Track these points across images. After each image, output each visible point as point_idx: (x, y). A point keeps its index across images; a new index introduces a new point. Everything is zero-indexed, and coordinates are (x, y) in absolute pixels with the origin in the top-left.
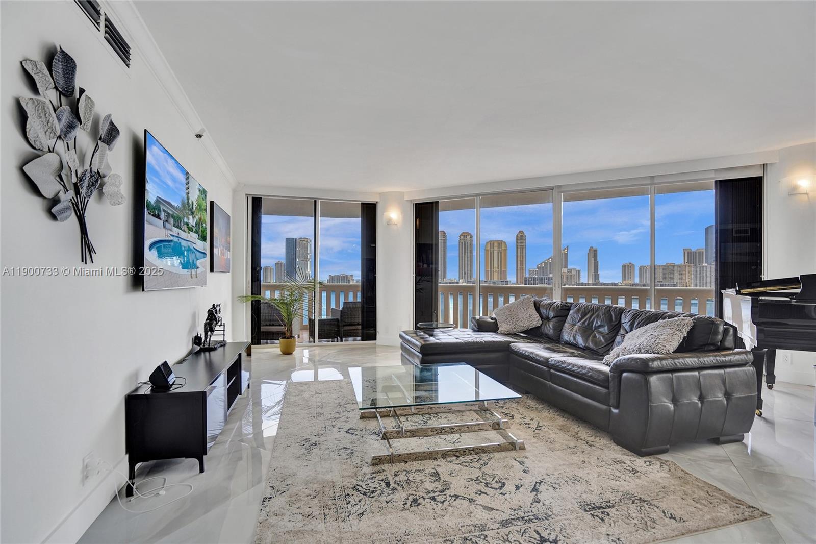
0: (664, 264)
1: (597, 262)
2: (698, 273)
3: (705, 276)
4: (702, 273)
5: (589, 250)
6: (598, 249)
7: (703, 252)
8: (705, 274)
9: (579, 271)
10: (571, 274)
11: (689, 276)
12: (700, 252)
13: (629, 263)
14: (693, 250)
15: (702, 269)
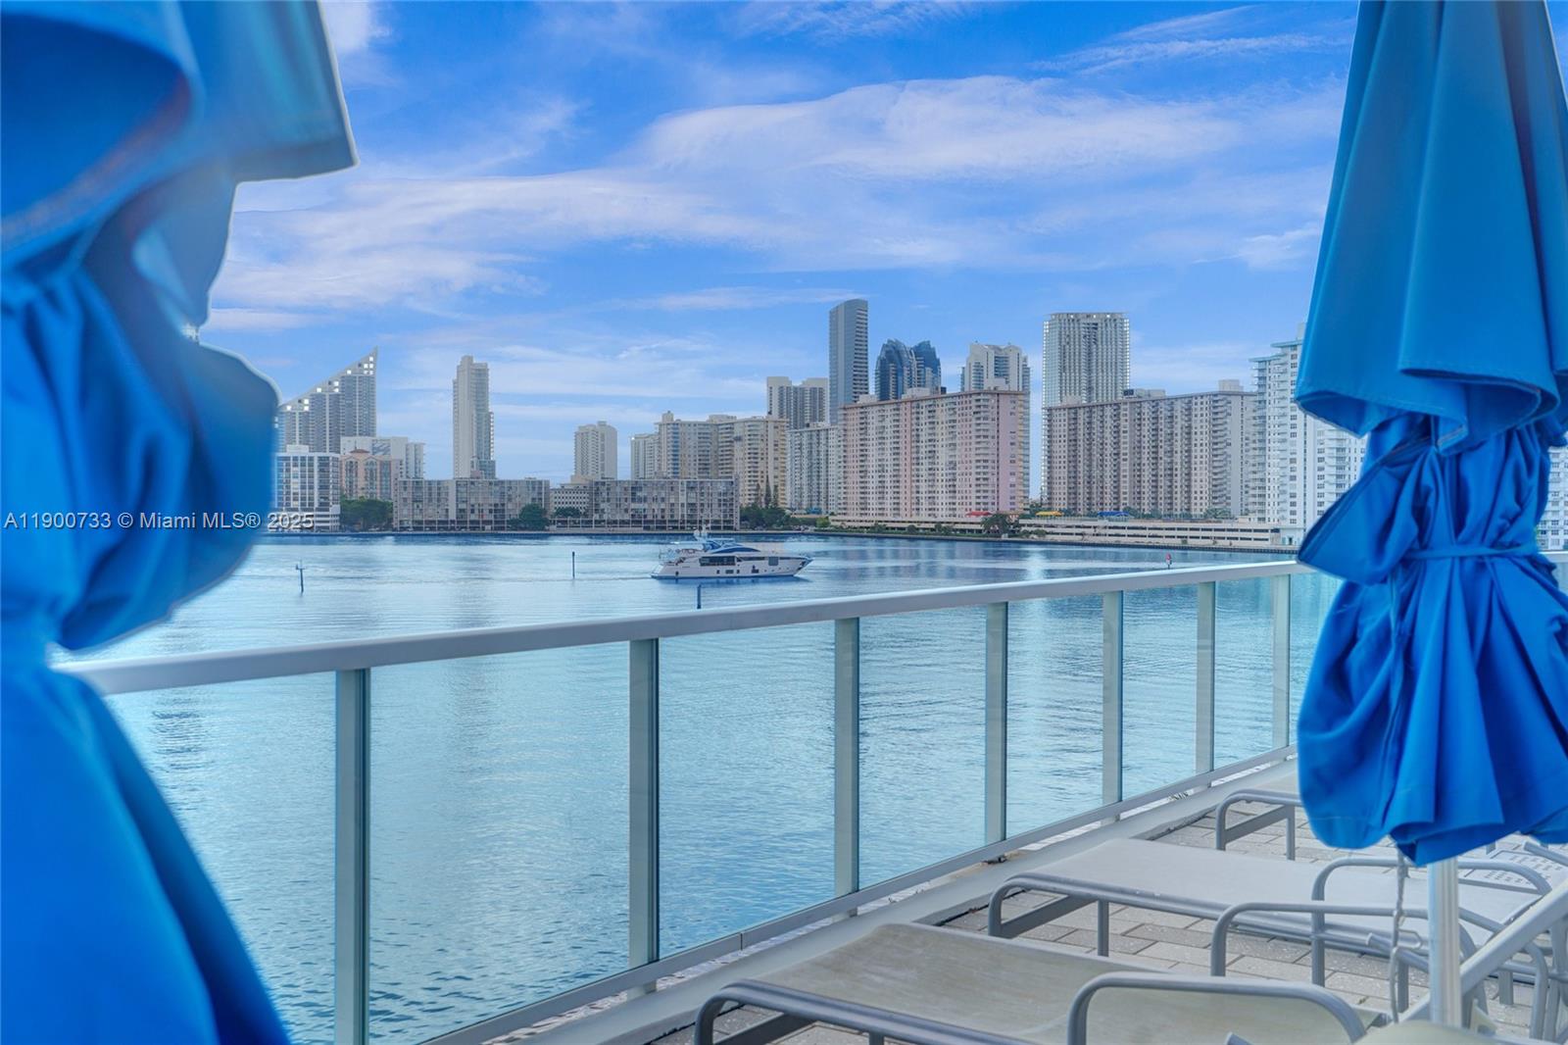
0: (704, 418)
1: (489, 416)
2: (805, 451)
3: (823, 466)
4: (815, 454)
5: (459, 370)
6: (489, 367)
7: (821, 391)
8: (822, 456)
9: (418, 448)
10: (386, 458)
11: (776, 459)
12: (813, 390)
13: (602, 424)
14: (797, 383)
15: (815, 440)
